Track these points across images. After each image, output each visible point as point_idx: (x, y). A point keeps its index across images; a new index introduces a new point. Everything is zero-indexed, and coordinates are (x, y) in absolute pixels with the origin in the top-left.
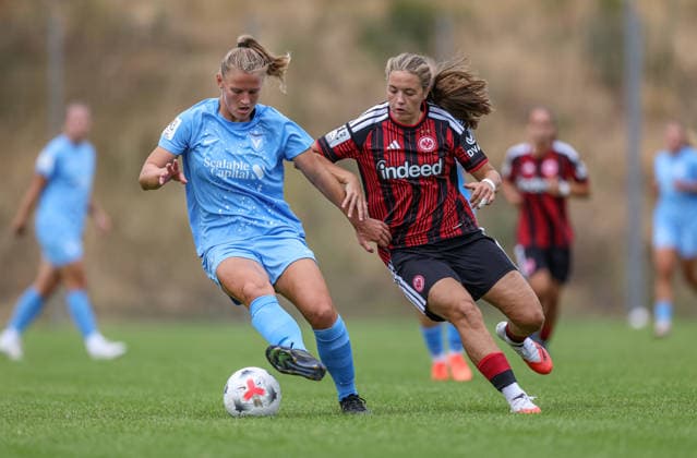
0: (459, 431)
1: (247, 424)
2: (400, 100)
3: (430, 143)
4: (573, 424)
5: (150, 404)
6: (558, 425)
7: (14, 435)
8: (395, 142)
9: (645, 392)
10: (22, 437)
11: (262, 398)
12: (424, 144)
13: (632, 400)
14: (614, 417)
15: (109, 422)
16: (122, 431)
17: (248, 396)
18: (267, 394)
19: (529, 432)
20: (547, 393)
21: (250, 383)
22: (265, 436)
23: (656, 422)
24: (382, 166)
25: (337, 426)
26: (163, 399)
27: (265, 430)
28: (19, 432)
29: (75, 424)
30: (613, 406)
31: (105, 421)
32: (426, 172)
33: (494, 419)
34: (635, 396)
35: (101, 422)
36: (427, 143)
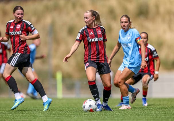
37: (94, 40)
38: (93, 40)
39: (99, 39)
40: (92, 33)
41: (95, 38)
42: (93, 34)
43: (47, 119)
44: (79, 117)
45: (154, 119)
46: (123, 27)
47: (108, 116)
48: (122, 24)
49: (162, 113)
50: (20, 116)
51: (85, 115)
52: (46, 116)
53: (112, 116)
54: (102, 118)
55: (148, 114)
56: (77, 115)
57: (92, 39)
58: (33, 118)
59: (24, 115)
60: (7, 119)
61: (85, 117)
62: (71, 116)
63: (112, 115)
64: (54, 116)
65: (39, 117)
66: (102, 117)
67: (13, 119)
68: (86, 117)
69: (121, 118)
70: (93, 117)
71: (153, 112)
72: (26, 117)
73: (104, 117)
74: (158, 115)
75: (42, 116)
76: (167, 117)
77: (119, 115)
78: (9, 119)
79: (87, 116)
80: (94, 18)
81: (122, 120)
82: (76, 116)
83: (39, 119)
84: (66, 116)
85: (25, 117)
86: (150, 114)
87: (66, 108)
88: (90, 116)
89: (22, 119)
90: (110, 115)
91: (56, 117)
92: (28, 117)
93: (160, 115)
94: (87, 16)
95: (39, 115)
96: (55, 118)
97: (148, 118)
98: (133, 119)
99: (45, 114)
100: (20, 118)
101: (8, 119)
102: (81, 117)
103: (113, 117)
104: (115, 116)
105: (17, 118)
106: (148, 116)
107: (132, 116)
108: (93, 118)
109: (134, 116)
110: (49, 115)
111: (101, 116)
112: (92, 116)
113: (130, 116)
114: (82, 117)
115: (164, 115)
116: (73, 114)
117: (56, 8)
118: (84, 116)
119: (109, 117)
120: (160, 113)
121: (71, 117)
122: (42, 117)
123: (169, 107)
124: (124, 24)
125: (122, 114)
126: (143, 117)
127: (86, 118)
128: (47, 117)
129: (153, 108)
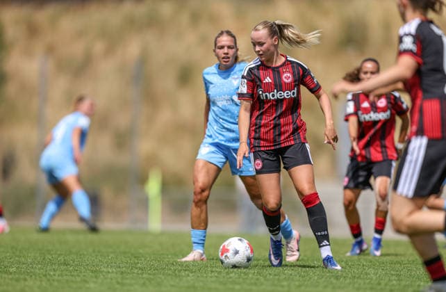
37: (273, 96)
38: (270, 96)
39: (285, 95)
40: (268, 80)
41: (275, 91)
42: (270, 81)
43: (123, 278)
44: (198, 277)
45: (371, 289)
46: (223, 58)
47: (266, 276)
48: (221, 52)
49: (392, 275)
50: (62, 271)
51: (212, 272)
52: (122, 273)
53: (277, 277)
54: (253, 281)
55: (360, 276)
56: (195, 272)
57: (267, 94)
58: (92, 277)
59: (71, 268)
60: (31, 276)
61: (211, 277)
62: (180, 274)
63: (275, 275)
64: (140, 272)
65: (104, 274)
66: (252, 278)
67: (45, 276)
68: (216, 277)
69: (297, 283)
70: (231, 278)
71: (372, 271)
72: (75, 273)
73: (257, 279)
74: (382, 279)
75: (113, 272)
76: (403, 283)
77: (291, 275)
78: (36, 276)
79: (216, 274)
80: (275, 41)
81: (300, 286)
82: (191, 275)
83: (106, 278)
84: (169, 275)
85: (73, 273)
86: (365, 276)
87: (167, 255)
88: (225, 275)
89: (65, 277)
90: (270, 274)
91: (144, 276)
92: (81, 272)
93: (387, 279)
94: (261, 38)
95: (105, 270)
96: (143, 278)
97: (360, 284)
98: (326, 287)
99: (120, 267)
100: (62, 275)
101: (33, 277)
102: (202, 276)
103: (278, 279)
104: (283, 277)
105: (54, 275)
106: (360, 281)
107: (323, 279)
108: (230, 280)
109: (326, 278)
110: (129, 271)
111: (250, 276)
112: (228, 276)
113: (318, 278)
114: (206, 277)
115: (396, 278)
116: (185, 270)
117: (153, 23)
118: (210, 275)
119: (267, 280)
120: (386, 274)
121: (179, 276)
122: (112, 275)
123: (408, 260)
124: (226, 50)
125: (298, 273)
126: (348, 281)
127: (214, 279)
128: (125, 275)
129: (371, 262)
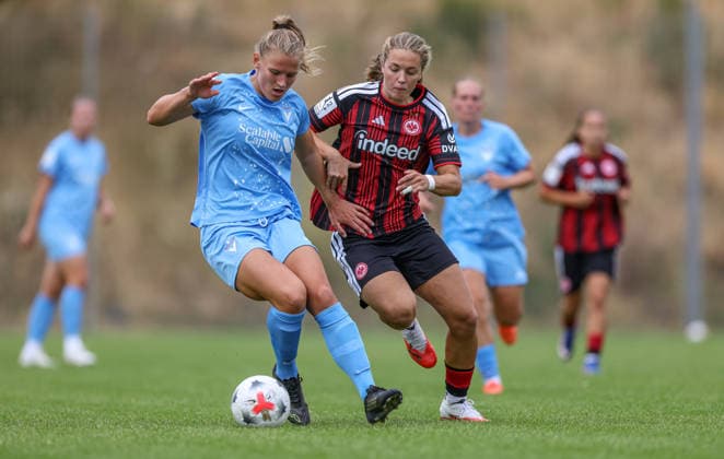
0: (507, 447)
1: (285, 437)
2: (402, 79)
3: (415, 127)
4: (625, 441)
5: (184, 414)
6: (611, 441)
7: (44, 445)
8: (381, 117)
9: (701, 408)
10: (53, 446)
11: (271, 412)
12: (409, 126)
13: (688, 417)
14: (669, 434)
15: (141, 433)
16: (156, 442)
17: (257, 410)
18: (277, 409)
19: (580, 450)
20: (599, 408)
21: (261, 396)
22: (304, 449)
23: (713, 440)
24: (362, 136)
25: (379, 440)
26: (199, 410)
27: (304, 443)
28: (49, 442)
29: (107, 434)
30: (669, 423)
31: (137, 432)
32: (402, 155)
33: (543, 434)
34: (692, 413)
35: (134, 433)
36: (412, 127)
